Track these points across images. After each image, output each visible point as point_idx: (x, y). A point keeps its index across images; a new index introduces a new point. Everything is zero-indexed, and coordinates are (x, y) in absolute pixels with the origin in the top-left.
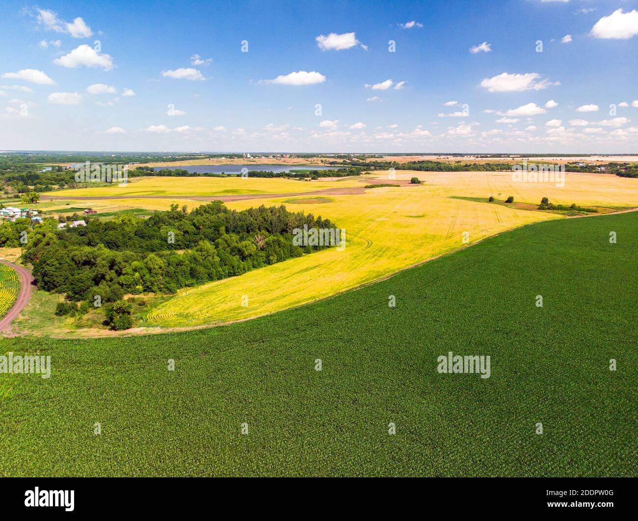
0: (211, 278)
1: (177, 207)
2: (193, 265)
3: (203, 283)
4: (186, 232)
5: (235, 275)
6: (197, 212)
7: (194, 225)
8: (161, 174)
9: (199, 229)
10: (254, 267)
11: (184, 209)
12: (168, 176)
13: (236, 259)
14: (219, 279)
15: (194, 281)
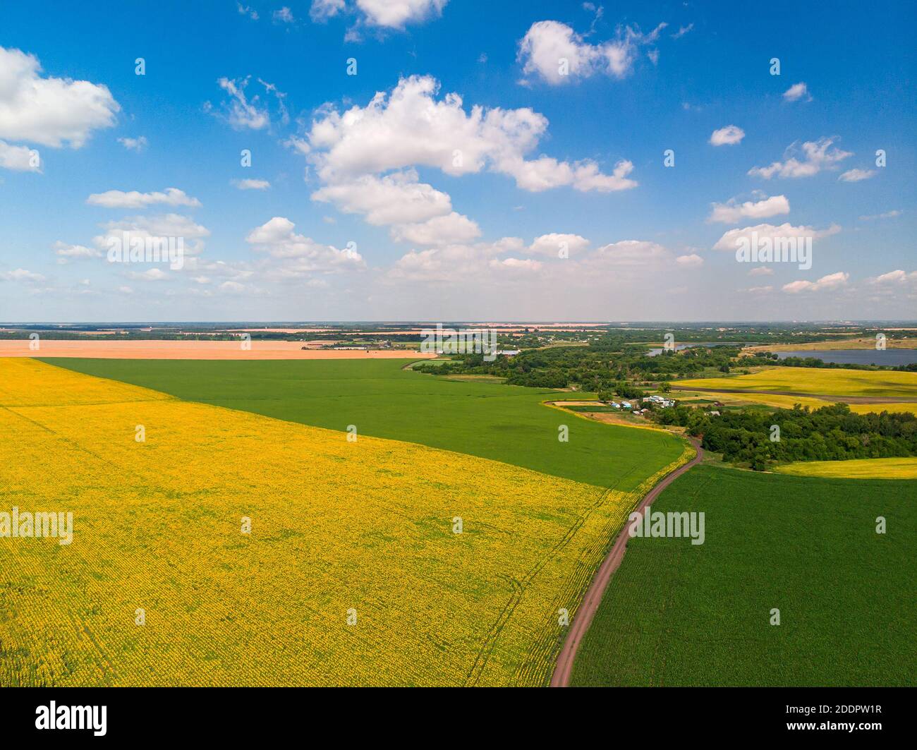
0: (818, 458)
1: (800, 405)
2: (805, 448)
3: (812, 461)
4: (805, 427)
5: (838, 459)
6: (819, 412)
7: (813, 423)
8: (787, 363)
9: (817, 426)
10: (857, 457)
11: (806, 408)
12: (795, 366)
13: (840, 449)
14: (824, 460)
15: (805, 458)
